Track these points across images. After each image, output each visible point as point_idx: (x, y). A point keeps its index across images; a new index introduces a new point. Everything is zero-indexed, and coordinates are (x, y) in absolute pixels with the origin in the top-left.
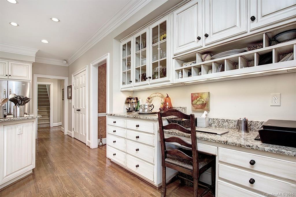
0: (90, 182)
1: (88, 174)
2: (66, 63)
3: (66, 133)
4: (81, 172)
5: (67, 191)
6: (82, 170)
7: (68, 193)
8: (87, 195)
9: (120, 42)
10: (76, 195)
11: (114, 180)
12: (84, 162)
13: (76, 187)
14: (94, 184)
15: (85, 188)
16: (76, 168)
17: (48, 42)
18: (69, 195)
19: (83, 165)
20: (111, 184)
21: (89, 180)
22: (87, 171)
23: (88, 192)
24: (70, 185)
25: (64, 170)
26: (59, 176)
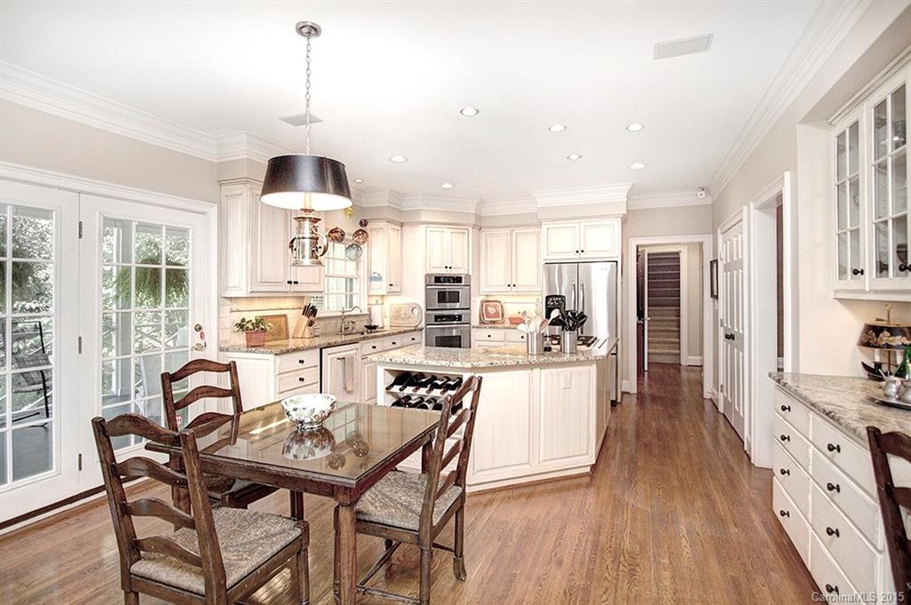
0: (688, 555)
1: (697, 533)
2: (704, 195)
3: (707, 395)
4: (683, 520)
5: (627, 545)
6: (687, 514)
7: (625, 552)
8: (661, 581)
9: (830, 124)
10: (638, 565)
11: (754, 591)
12: (708, 496)
13: (648, 548)
14: (693, 567)
15: (666, 561)
16: (678, 503)
17: (643, 166)
18: (627, 556)
19: (699, 503)
20: (739, 594)
21: (686, 550)
22: (697, 525)
23: (667, 574)
24: (639, 536)
25: (649, 495)
26: (630, 504)
